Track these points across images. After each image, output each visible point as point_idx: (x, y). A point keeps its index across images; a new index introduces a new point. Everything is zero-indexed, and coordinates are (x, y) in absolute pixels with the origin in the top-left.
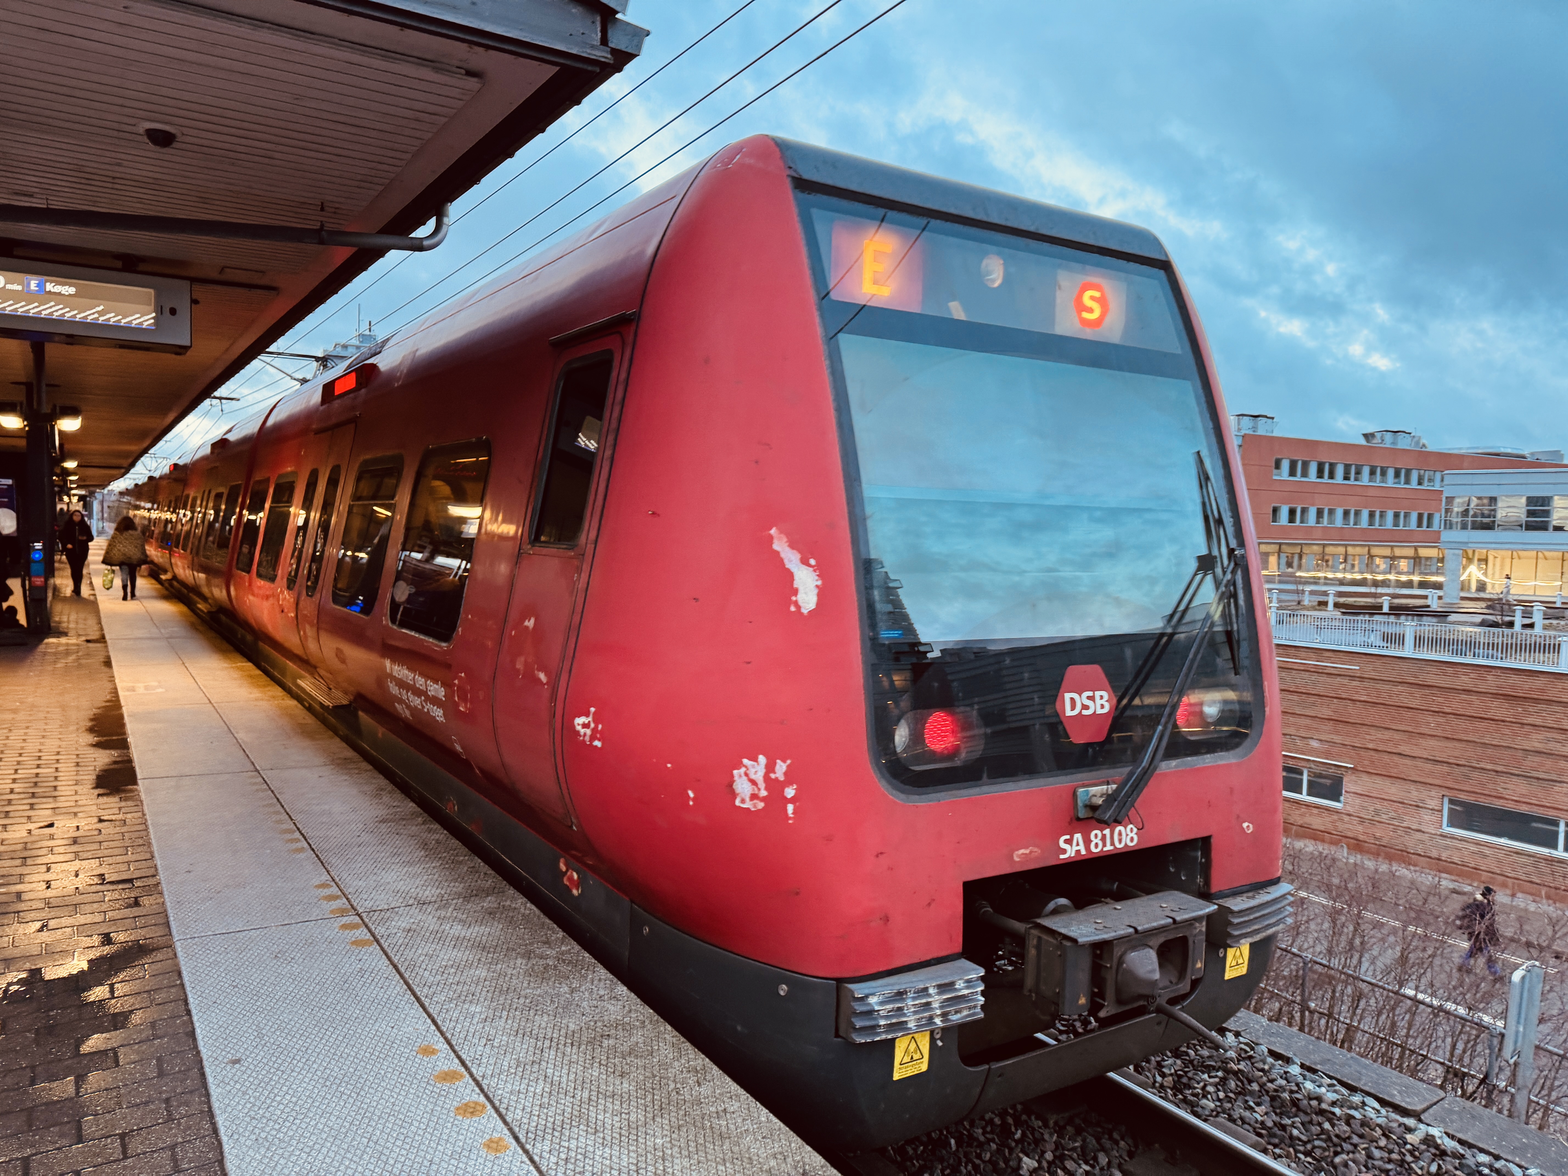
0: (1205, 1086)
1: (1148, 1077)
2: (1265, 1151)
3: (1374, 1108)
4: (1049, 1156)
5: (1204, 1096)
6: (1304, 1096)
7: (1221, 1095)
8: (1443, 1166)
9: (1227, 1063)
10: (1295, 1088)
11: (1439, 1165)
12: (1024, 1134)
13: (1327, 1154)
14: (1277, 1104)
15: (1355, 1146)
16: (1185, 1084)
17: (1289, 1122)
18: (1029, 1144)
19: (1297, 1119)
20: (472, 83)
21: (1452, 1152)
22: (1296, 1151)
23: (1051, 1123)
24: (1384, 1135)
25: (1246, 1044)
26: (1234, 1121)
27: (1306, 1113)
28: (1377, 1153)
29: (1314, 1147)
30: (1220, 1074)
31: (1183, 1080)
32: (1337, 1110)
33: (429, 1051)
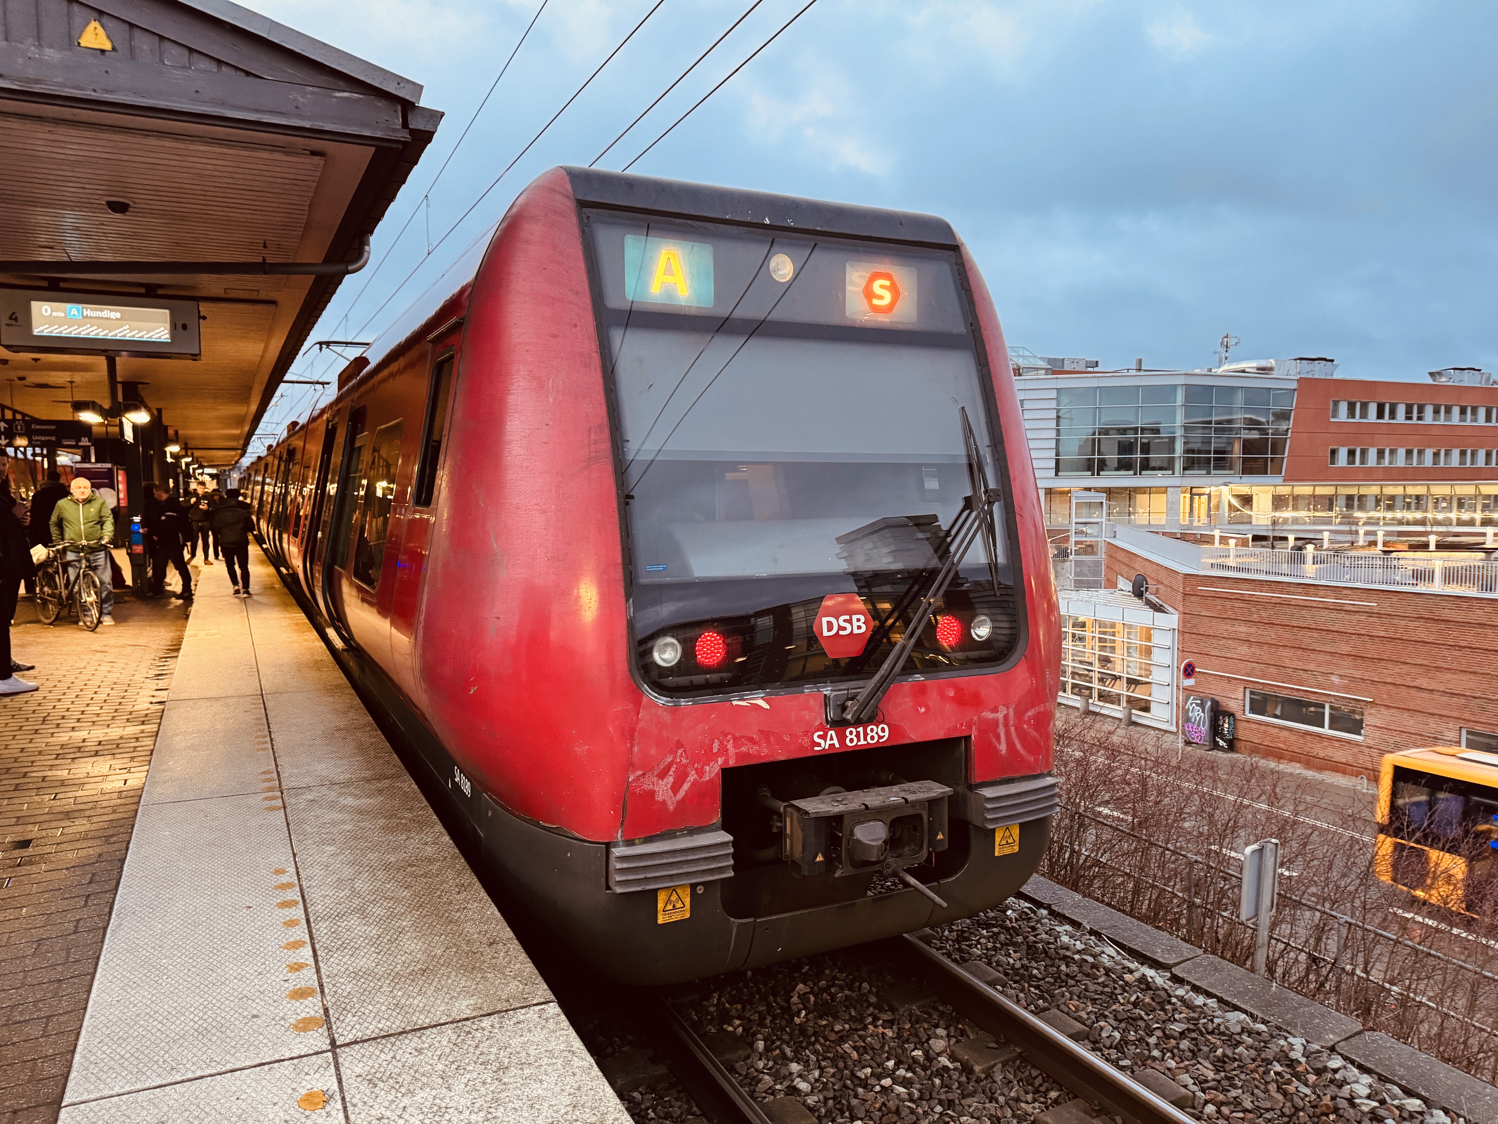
1: (937, 933)
6: (1056, 946)
7: (990, 945)
9: (1005, 922)
10: (1053, 941)
14: (1030, 951)
15: (1077, 981)
20: (317, 160)
22: (1030, 986)
23: (839, 963)
24: (1107, 974)
26: (989, 964)
27: (1051, 959)
28: (1092, 987)
31: (965, 935)
32: (1077, 957)
33: (279, 871)
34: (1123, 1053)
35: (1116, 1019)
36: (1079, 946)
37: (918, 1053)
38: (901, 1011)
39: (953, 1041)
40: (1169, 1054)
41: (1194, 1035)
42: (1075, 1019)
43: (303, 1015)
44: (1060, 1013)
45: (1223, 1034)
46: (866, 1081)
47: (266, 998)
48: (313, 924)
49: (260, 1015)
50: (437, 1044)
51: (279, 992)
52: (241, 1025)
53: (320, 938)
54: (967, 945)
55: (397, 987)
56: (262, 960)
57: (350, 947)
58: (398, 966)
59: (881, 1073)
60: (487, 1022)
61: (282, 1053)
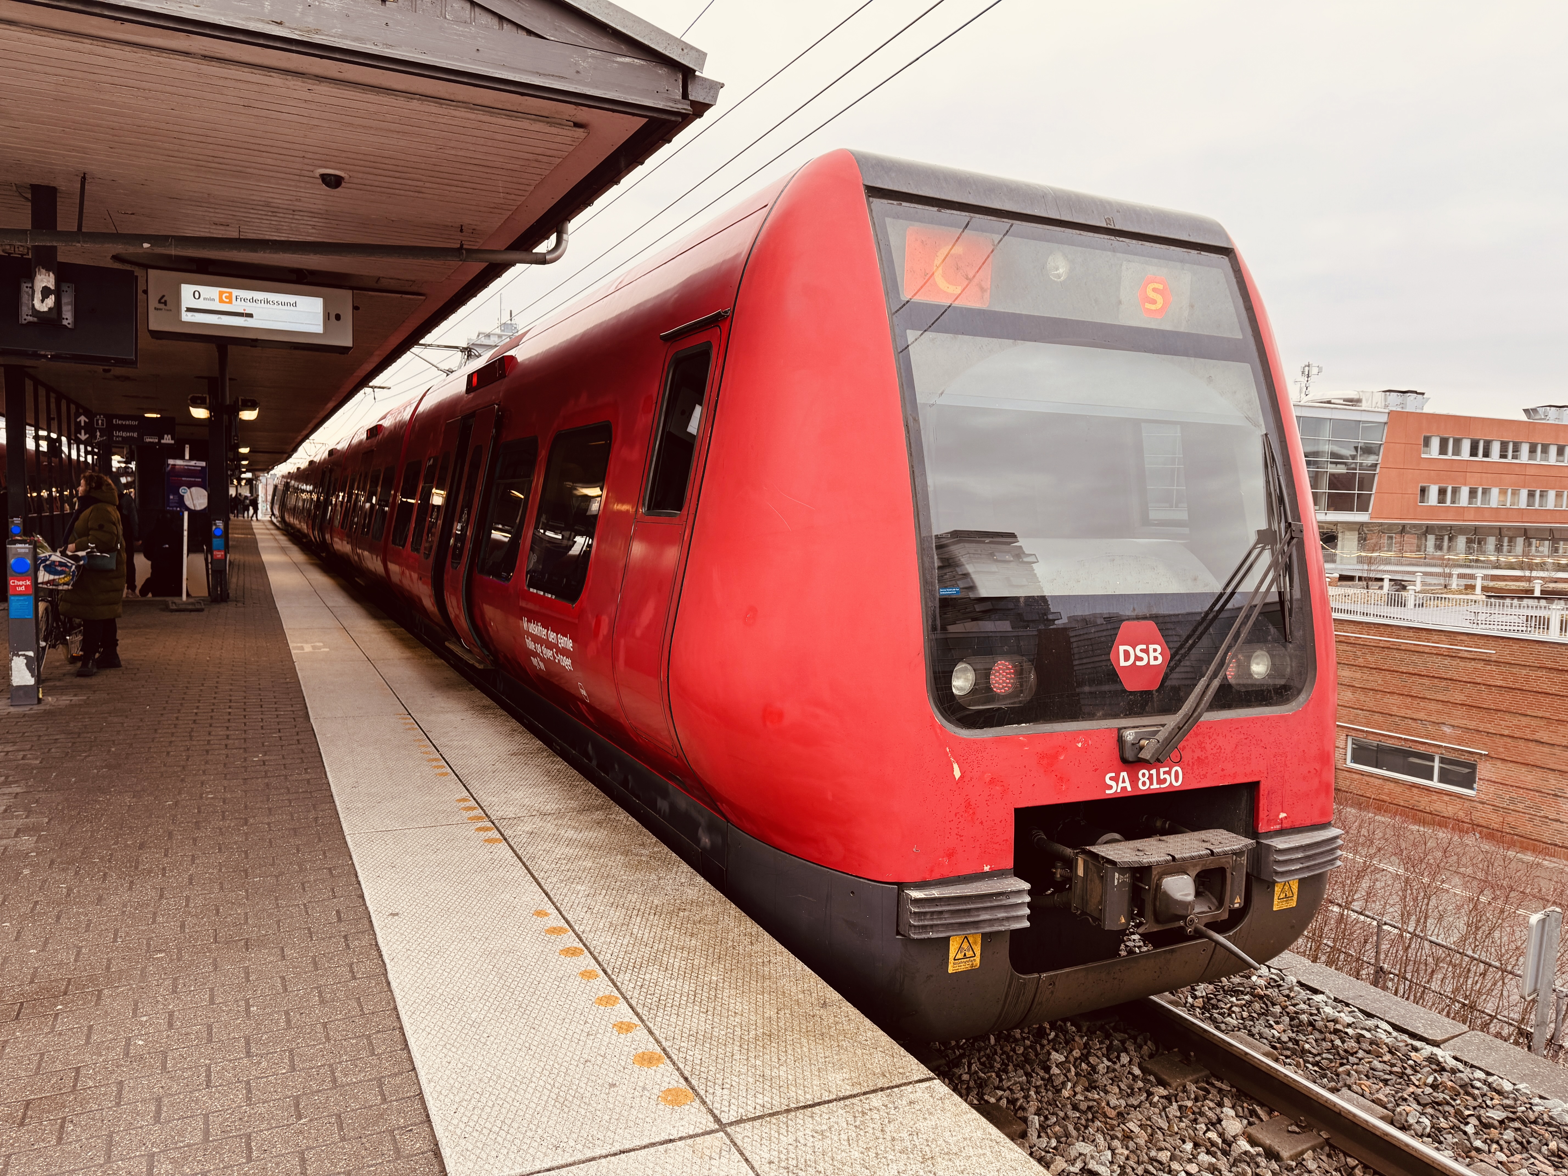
0: (1232, 1006)
1: (1180, 998)
2: (1277, 1060)
3: (1385, 1031)
4: (1076, 1053)
5: (1229, 1015)
6: (1323, 1019)
7: (1245, 1014)
8: (1439, 1078)
9: (1255, 989)
10: (1316, 1012)
11: (1435, 1077)
12: (1057, 1036)
13: (1333, 1064)
14: (1294, 1023)
15: (1360, 1059)
16: (1213, 1005)
17: (1304, 1039)
18: (1060, 1043)
19: (1312, 1037)
20: (580, 133)
21: (1452, 1069)
22: (1306, 1062)
23: (1084, 1029)
24: (1390, 1052)
26: (1252, 1035)
27: (1321, 1032)
28: (1379, 1066)
29: (1323, 1059)
30: (1247, 997)
31: (1212, 1002)
32: (1350, 1031)
33: (540, 913)
34: (1440, 1143)
35: (1419, 1103)
36: (1349, 1019)
37: (1213, 1135)
38: (1174, 1085)
39: (1245, 1122)
40: (1495, 1146)
41: (1517, 1124)
42: (1374, 1101)
43: (665, 1085)
44: (1356, 1095)
45: (1550, 1124)
46: (1169, 1166)
47: (612, 1063)
48: (613, 977)
49: (618, 1084)
50: (836, 1126)
51: (623, 1057)
52: (603, 1096)
53: (630, 993)
54: (1219, 1014)
55: (752, 1055)
56: (582, 1018)
57: (670, 1005)
58: (736, 1029)
59: (1182, 1158)
60: (876, 1100)
61: (668, 1131)
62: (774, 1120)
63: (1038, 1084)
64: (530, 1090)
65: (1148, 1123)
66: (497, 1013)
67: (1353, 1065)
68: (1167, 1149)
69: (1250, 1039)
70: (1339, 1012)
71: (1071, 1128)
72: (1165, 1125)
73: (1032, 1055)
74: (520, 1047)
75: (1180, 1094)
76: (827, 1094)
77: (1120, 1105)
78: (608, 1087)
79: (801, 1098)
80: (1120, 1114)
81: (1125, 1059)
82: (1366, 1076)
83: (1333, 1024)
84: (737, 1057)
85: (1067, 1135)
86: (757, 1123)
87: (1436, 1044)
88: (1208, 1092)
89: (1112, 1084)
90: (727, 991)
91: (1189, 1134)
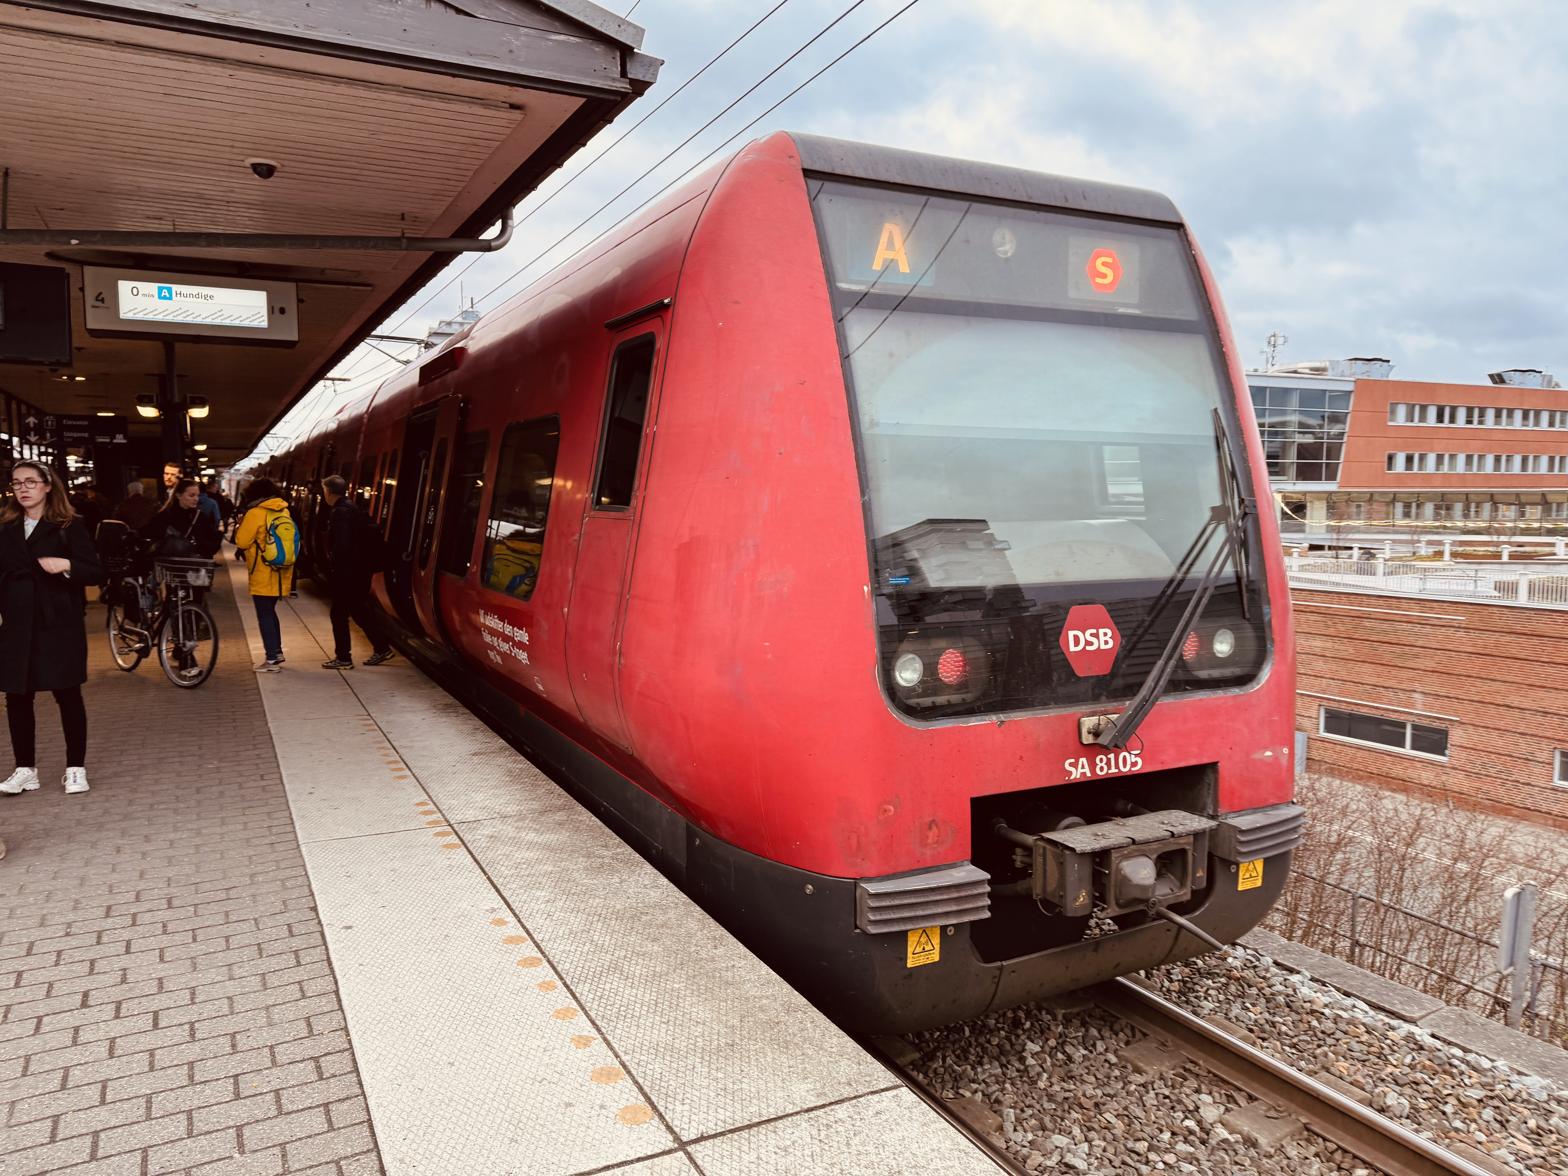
0: (1208, 990)
1: (1156, 982)
2: (1254, 1044)
3: (1362, 1010)
4: (1052, 1042)
5: (1206, 998)
6: (1299, 999)
7: (1222, 997)
8: (1416, 1058)
9: (1230, 971)
10: (1292, 993)
11: (1413, 1057)
12: (1032, 1025)
13: (1310, 1046)
14: (1270, 1005)
15: (1338, 1040)
16: (1189, 988)
17: (1281, 1020)
18: (1036, 1033)
19: (1289, 1018)
20: (517, 115)
21: (1429, 1047)
22: (1282, 1044)
23: (1060, 1017)
24: (1368, 1032)
25: (1253, 956)
26: (1229, 1019)
27: (1297, 1013)
28: (1356, 1047)
29: (1300, 1041)
30: (1223, 980)
31: (1188, 985)
32: (1327, 1011)
33: (500, 922)
34: (1419, 1124)
35: (1397, 1084)
36: (1326, 1000)
37: (1191, 1123)
38: (1151, 1072)
39: (1222, 1108)
40: (1473, 1125)
41: (1495, 1103)
42: (1351, 1083)
43: (623, 1103)
44: (1333, 1077)
45: (1528, 1102)
46: (1147, 1157)
47: (569, 1081)
48: (572, 987)
49: (574, 1102)
50: (800, 1141)
51: (580, 1073)
52: (559, 1116)
53: (589, 1005)
54: (1196, 997)
55: (713, 1066)
56: (539, 1032)
57: (630, 1016)
58: (698, 1039)
59: (1159, 1147)
60: (841, 1111)
61: (626, 1152)
62: (735, 1136)
63: (1013, 1075)
64: (483, 1112)
65: (1126, 1113)
66: (451, 1030)
67: (1330, 1046)
68: (1144, 1140)
69: (1226, 1022)
70: (1315, 992)
71: (1047, 1120)
72: (1141, 1114)
73: (1008, 1047)
74: (473, 1066)
75: (1157, 1081)
76: (791, 1106)
77: (1097, 1096)
78: (563, 1105)
79: (764, 1112)
80: (1097, 1105)
81: (1100, 1046)
82: (1343, 1057)
83: (1309, 1004)
84: (699, 1068)
85: (1043, 1128)
86: (717, 1141)
87: (1413, 1021)
88: (1186, 1079)
89: (1087, 1074)
90: (689, 999)
91: (1167, 1123)
